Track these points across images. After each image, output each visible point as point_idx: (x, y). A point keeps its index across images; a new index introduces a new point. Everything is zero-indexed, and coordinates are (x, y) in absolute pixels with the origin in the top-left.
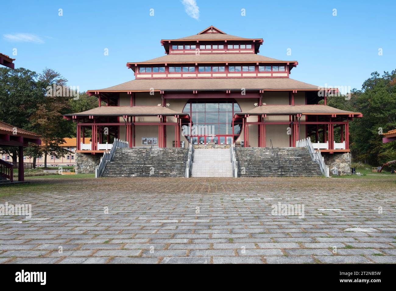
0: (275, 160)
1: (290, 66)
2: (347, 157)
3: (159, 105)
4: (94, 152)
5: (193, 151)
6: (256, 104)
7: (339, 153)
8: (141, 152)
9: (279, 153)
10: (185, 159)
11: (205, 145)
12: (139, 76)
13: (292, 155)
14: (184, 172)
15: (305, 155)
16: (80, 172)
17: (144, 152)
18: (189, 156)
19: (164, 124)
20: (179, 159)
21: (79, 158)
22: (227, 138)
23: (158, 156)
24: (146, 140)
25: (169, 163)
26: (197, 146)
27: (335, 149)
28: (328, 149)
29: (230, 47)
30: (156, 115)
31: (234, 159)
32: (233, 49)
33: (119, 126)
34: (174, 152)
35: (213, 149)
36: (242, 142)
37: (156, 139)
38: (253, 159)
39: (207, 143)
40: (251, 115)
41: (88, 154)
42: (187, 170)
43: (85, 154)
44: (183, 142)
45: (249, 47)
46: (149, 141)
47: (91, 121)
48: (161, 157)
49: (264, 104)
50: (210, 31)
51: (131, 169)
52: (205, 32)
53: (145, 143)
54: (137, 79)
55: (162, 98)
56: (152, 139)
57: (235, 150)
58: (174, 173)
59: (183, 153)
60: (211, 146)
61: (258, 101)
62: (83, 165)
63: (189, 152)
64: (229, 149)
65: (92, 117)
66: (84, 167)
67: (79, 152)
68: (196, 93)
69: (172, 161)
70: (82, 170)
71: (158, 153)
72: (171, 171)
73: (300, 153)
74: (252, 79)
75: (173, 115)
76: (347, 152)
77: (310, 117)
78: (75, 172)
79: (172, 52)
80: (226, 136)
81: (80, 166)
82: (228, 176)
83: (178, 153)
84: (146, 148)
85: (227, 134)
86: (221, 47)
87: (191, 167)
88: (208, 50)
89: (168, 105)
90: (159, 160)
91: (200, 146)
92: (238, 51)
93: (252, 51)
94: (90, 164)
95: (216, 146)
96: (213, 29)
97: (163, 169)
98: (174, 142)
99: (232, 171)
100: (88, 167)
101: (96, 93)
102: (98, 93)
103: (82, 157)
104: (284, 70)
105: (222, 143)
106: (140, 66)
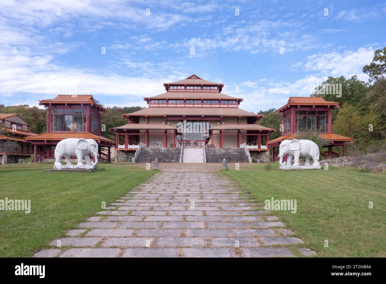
0: (226, 154)
1: (239, 101)
2: (268, 153)
3: (163, 123)
4: (126, 150)
5: (183, 150)
6: (218, 123)
7: (264, 151)
8: (155, 150)
9: (229, 151)
10: (179, 153)
11: (190, 147)
12: (151, 105)
13: (235, 152)
14: (179, 160)
15: (242, 152)
16: (118, 161)
17: (157, 150)
18: (181, 152)
19: (166, 134)
20: (175, 154)
21: (118, 153)
22: (202, 142)
23: (165, 152)
24: (155, 143)
25: (170, 156)
26: (185, 147)
27: (261, 149)
28: (257, 149)
29: (204, 88)
30: (162, 129)
31: (205, 154)
32: (207, 90)
33: (139, 135)
34: (173, 150)
35: (194, 149)
36: (210, 145)
37: (161, 142)
38: (215, 154)
39: (191, 145)
40: (215, 130)
41: (123, 151)
42: (181, 159)
43: (121, 151)
44: (177, 144)
45: (216, 88)
46: (157, 144)
47: (125, 132)
48: (166, 153)
49: (223, 123)
50: (193, 77)
51: (151, 159)
52: (190, 78)
53: (155, 144)
54: (150, 107)
55: (165, 119)
56: (159, 143)
57: (206, 149)
58: (174, 161)
59: (177, 150)
60: (193, 147)
61: (219, 121)
62: (120, 157)
63: (181, 150)
64: (202, 149)
65: (126, 130)
66: (120, 158)
67: (117, 149)
68: (185, 117)
69: (172, 155)
70: (119, 160)
71: (164, 150)
72: (172, 160)
73: (240, 151)
74: (217, 108)
75: (172, 129)
76: (268, 151)
77: (249, 132)
78: (115, 161)
79: (170, 90)
80: (201, 141)
81: (118, 157)
82: (201, 162)
83: (175, 150)
84: (157, 148)
85: (202, 140)
86: (199, 88)
87: (182, 158)
88: (199, 90)
89: (168, 123)
90: (165, 154)
91: (187, 147)
92: (209, 91)
93: (217, 91)
94: (124, 157)
95: (196, 147)
96: (195, 76)
97: (168, 159)
98: (171, 144)
99: (203, 160)
100: (123, 159)
101: (127, 116)
102: (128, 116)
103: (119, 152)
104: (235, 103)
105: (199, 145)
106: (151, 99)
